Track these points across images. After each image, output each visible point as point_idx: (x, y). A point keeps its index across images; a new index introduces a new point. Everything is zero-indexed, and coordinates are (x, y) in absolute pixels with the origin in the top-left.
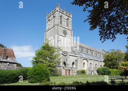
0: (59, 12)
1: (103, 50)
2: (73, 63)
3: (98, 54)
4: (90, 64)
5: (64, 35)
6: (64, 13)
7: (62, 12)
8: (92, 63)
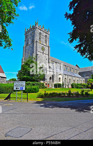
0: (38, 29)
1: (77, 66)
2: (50, 78)
3: (72, 69)
4: (64, 78)
5: (42, 52)
6: (43, 30)
7: (41, 29)
8: (67, 78)
